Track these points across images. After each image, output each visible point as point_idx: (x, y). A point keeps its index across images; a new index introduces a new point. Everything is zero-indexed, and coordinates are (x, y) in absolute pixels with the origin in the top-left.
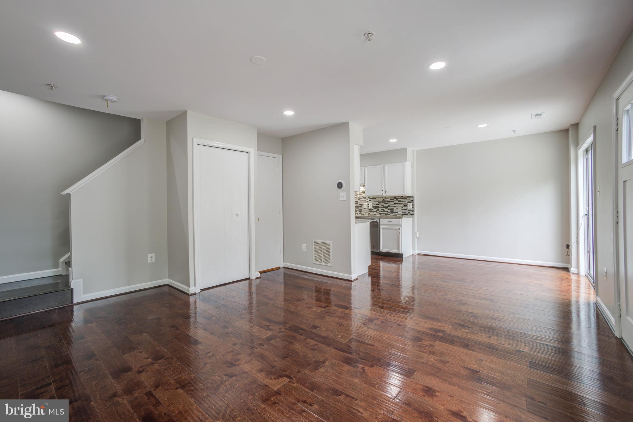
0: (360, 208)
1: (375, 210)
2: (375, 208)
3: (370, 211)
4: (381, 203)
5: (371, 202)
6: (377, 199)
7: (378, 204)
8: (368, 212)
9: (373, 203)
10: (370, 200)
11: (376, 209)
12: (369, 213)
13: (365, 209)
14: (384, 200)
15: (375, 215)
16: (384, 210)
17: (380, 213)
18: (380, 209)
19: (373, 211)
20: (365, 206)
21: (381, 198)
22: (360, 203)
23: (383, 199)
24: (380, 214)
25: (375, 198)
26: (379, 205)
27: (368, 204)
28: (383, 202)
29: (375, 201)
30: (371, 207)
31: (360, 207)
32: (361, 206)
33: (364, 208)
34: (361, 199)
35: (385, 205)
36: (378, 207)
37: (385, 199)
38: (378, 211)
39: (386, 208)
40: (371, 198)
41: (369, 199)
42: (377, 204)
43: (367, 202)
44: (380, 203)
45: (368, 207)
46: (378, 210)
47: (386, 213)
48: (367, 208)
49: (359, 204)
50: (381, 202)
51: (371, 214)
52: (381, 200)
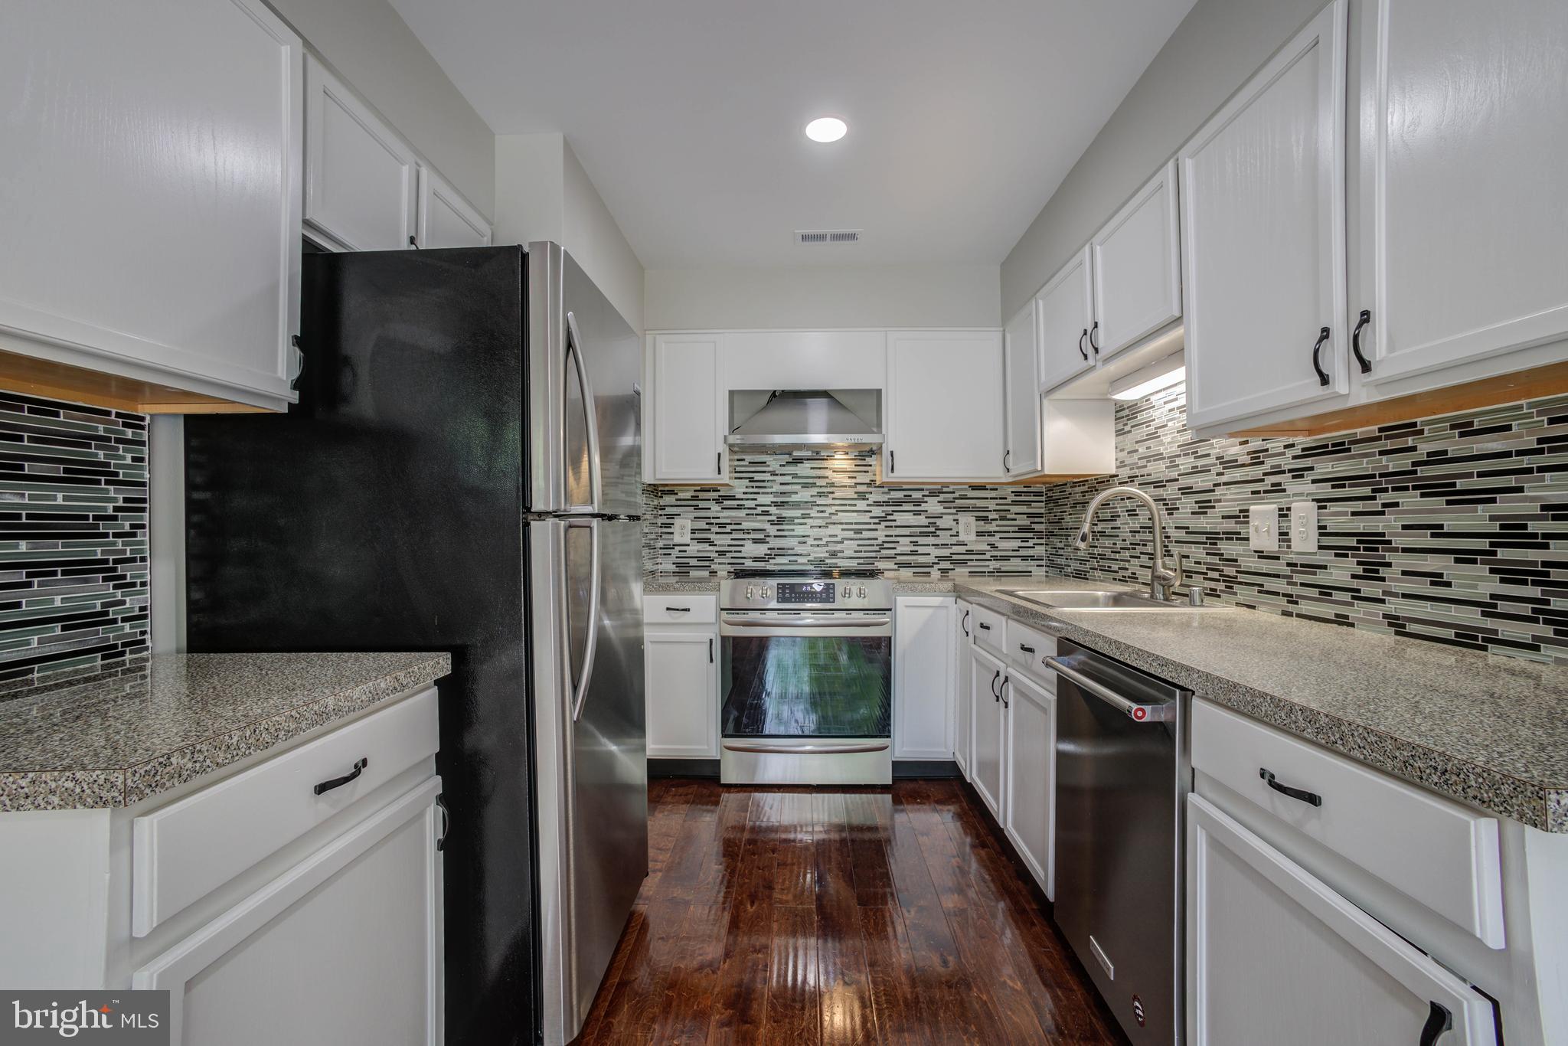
0: (1228, 548)
1: (1341, 571)
2: (1341, 552)
3: (1298, 578)
4: (1411, 500)
5: (1305, 486)
6: (1356, 450)
7: (1376, 505)
8: (1280, 586)
9: (1322, 503)
10: (1298, 474)
11: (1351, 564)
12: (1291, 599)
13: (1261, 555)
14: (1438, 457)
15: (1342, 620)
16: (1437, 579)
17: (1394, 606)
18: (1394, 572)
19: (1321, 578)
20: (1262, 531)
21: (1410, 441)
22: (1229, 500)
23: (1424, 448)
24: (1396, 624)
25: (1340, 448)
26: (1387, 524)
27: (1284, 514)
28: (1429, 489)
29: (1338, 482)
30: (1304, 542)
31: (1231, 536)
32: (1230, 526)
33: (1255, 543)
34: (1231, 464)
35: (1456, 519)
36: (1373, 542)
37: (1456, 446)
38: (1369, 589)
39: (1465, 557)
40: (1310, 452)
41: (1287, 462)
42: (1360, 506)
43: (1277, 488)
44: (1390, 497)
45: (1284, 535)
46: (1371, 572)
47: (1471, 617)
48: (1271, 544)
49: (1221, 509)
50: (1401, 480)
51: (1304, 607)
52: (1403, 462)
